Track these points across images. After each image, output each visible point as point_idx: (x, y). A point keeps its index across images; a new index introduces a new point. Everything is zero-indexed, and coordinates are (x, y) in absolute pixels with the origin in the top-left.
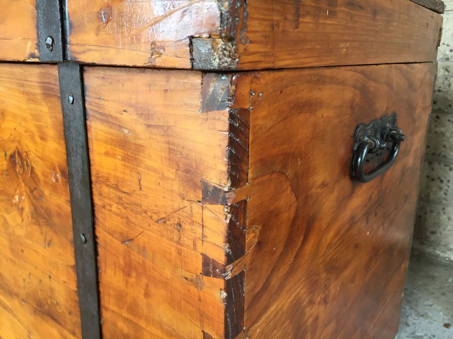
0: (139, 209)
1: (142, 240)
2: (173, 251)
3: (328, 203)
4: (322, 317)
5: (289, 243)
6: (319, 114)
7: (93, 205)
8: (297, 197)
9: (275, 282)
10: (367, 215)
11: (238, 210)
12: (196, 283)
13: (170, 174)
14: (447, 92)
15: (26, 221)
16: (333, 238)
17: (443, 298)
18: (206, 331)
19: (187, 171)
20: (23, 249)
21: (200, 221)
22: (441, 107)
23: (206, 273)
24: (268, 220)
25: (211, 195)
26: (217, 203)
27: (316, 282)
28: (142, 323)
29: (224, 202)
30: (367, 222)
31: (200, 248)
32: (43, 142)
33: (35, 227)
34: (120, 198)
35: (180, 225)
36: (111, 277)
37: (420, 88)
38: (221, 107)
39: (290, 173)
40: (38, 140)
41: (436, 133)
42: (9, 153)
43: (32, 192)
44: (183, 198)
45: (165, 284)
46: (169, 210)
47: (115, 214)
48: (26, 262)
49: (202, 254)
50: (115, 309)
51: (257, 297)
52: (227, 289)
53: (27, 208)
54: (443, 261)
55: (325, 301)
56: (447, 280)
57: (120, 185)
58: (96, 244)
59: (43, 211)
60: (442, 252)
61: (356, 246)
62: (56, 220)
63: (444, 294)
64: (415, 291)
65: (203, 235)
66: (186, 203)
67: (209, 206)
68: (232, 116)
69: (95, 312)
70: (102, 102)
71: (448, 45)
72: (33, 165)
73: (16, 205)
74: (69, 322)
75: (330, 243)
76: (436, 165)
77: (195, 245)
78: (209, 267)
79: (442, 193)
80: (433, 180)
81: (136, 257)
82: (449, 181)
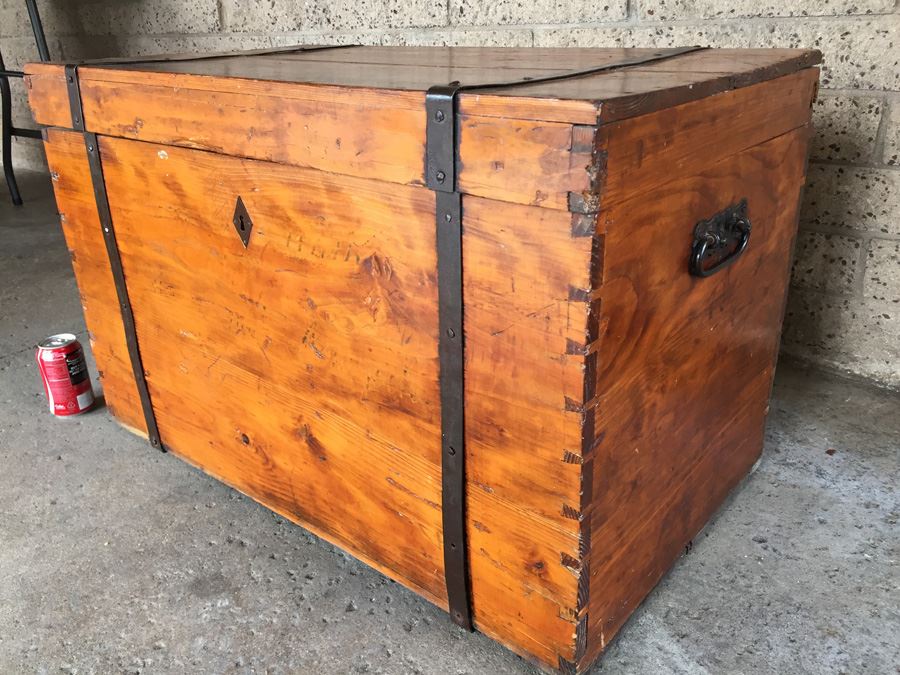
0: (511, 307)
1: (511, 332)
2: (542, 338)
3: (667, 298)
4: (660, 404)
5: (630, 333)
6: (658, 223)
7: (463, 305)
8: (638, 295)
9: (619, 363)
10: (710, 310)
11: (595, 305)
12: (561, 360)
13: (543, 280)
14: (854, 136)
15: (379, 320)
16: (672, 331)
17: (833, 421)
18: (568, 396)
19: (557, 278)
20: (372, 347)
21: (566, 314)
22: (846, 156)
23: (570, 352)
24: (615, 314)
25: (576, 295)
26: (580, 300)
27: (654, 370)
28: (508, 399)
29: (586, 300)
30: (711, 318)
31: (566, 334)
32: (410, 250)
33: (391, 326)
34: (492, 299)
35: (549, 318)
36: (477, 364)
37: (783, 162)
38: (587, 235)
39: (632, 275)
40: (404, 248)
41: (838, 193)
42: (362, 258)
43: (390, 294)
44: (553, 298)
45: (533, 364)
46: (540, 307)
47: (486, 311)
48: (373, 360)
49: (567, 339)
50: (481, 391)
51: (606, 373)
52: (586, 363)
53: (383, 309)
54: (843, 375)
55: (662, 390)
56: (843, 400)
57: (493, 288)
58: (463, 337)
59: (403, 312)
60: (843, 363)
61: (697, 341)
62: (418, 319)
63: (835, 417)
64: (796, 414)
65: (568, 325)
66: (555, 301)
67: (574, 303)
68: (594, 241)
69: (459, 397)
70: (481, 222)
71: (858, 66)
72: (394, 269)
73: (366, 306)
74: (426, 412)
75: (668, 336)
76: (836, 240)
77: (561, 332)
78: (572, 347)
79: (844, 281)
80: (832, 261)
81: (506, 345)
82: (854, 262)
